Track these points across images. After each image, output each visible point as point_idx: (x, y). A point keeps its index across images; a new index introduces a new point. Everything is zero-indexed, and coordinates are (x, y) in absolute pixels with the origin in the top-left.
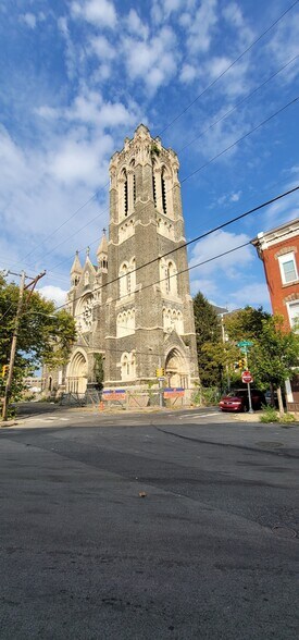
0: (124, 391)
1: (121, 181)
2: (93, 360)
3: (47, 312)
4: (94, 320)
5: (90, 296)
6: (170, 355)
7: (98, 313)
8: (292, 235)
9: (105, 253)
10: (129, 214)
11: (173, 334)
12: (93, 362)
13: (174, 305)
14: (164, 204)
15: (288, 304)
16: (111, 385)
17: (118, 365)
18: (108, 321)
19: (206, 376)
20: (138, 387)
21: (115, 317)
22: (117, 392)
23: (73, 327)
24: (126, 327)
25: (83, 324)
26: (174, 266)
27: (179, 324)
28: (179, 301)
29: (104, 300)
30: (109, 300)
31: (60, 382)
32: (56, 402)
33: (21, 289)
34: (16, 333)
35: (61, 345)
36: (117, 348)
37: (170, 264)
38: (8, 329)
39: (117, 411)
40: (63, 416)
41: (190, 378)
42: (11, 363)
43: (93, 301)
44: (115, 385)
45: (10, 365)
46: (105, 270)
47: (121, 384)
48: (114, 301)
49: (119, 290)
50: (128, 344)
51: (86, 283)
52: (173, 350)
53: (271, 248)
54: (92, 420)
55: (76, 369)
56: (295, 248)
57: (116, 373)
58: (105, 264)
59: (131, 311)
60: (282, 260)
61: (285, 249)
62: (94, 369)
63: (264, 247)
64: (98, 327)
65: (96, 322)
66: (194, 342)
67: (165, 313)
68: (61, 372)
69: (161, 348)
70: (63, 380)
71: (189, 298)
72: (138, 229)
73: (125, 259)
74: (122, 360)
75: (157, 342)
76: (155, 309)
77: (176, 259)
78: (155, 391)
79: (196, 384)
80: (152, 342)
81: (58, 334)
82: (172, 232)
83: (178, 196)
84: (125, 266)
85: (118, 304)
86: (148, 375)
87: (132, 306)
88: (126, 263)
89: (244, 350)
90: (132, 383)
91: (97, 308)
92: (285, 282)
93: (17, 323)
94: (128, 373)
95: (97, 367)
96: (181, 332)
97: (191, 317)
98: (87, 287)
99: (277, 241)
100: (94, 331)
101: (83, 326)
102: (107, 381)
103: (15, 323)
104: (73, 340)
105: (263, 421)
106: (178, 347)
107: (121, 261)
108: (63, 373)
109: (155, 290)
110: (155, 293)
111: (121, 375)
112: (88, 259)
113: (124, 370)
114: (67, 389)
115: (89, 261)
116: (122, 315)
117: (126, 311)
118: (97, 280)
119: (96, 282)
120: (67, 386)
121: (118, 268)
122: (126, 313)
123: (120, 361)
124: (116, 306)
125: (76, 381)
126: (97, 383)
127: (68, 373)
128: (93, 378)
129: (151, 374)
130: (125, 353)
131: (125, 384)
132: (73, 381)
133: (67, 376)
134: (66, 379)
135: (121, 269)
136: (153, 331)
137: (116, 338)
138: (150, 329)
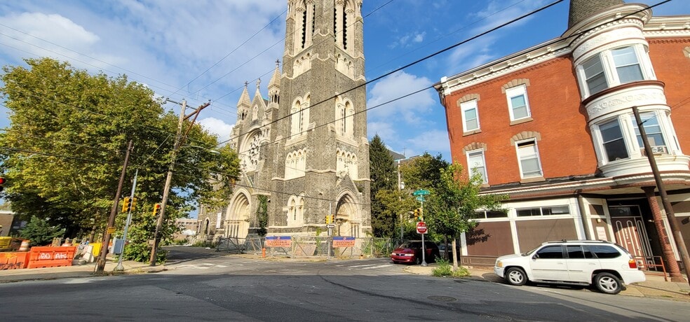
0: (289, 238)
1: (299, 10)
2: (257, 203)
3: (208, 147)
4: (261, 159)
5: (258, 132)
6: (342, 201)
7: (266, 152)
8: (475, 82)
9: (278, 87)
10: (306, 47)
11: (346, 179)
12: (257, 206)
13: (349, 147)
14: (345, 39)
15: (467, 153)
16: (275, 231)
17: (284, 209)
18: (276, 161)
19: (379, 225)
20: (305, 234)
21: (284, 156)
22: (281, 238)
23: (237, 166)
24: (295, 169)
25: (248, 162)
26: (351, 106)
27: (354, 168)
28: (354, 143)
29: (273, 137)
30: (279, 138)
31: (218, 225)
32: (213, 247)
33: (181, 119)
34: (171, 168)
35: (222, 185)
36: (284, 190)
37: (347, 103)
38: (163, 163)
39: (281, 259)
40: (220, 263)
41: (361, 226)
42: (164, 201)
43: (261, 138)
44: (280, 231)
45: (162, 204)
46: (276, 106)
47: (286, 230)
48: (284, 140)
49: (290, 128)
50: (297, 186)
51: (255, 118)
52: (345, 196)
53: (454, 94)
54: (252, 268)
55: (238, 211)
56: (478, 96)
57: (282, 218)
58: (276, 98)
59: (302, 152)
60: (465, 107)
61: (468, 96)
62: (258, 212)
63: (447, 92)
64: (265, 166)
65: (263, 161)
66: (368, 188)
67: (339, 155)
68: (219, 215)
69: (332, 192)
70: (222, 223)
71: (366, 141)
72: (315, 63)
73: (298, 94)
74: (289, 204)
75: (328, 186)
76: (329, 151)
77: (354, 99)
78: (323, 239)
79: (368, 233)
80: (323, 186)
81: (219, 172)
82: (352, 70)
83: (360, 31)
84: (298, 102)
85: (288, 143)
86: (316, 222)
87: (304, 146)
88: (299, 98)
89: (420, 199)
90: (299, 230)
91: (264, 145)
92: (465, 130)
93: (174, 157)
94: (296, 218)
95: (262, 210)
96: (354, 177)
97: (366, 162)
98: (255, 122)
99: (460, 87)
100: (260, 170)
101: (248, 164)
102: (271, 226)
103: (172, 156)
104: (236, 179)
105: (436, 274)
106: (350, 193)
107: (295, 97)
108: (222, 215)
109: (330, 130)
110: (330, 133)
111: (287, 220)
112: (258, 91)
113: (290, 215)
114: (226, 233)
115: (260, 94)
116: (292, 155)
117: (297, 150)
118: (267, 116)
119: (265, 117)
120: (226, 230)
121: (291, 104)
122: (297, 153)
123: (286, 205)
124: (286, 145)
125: (237, 224)
126: (259, 228)
127: (228, 216)
128: (256, 222)
129: (320, 220)
130: (293, 197)
131: (291, 230)
132: (233, 225)
133: (227, 219)
134: (225, 222)
135: (294, 105)
136: (325, 175)
137: (284, 179)
138: (322, 171)
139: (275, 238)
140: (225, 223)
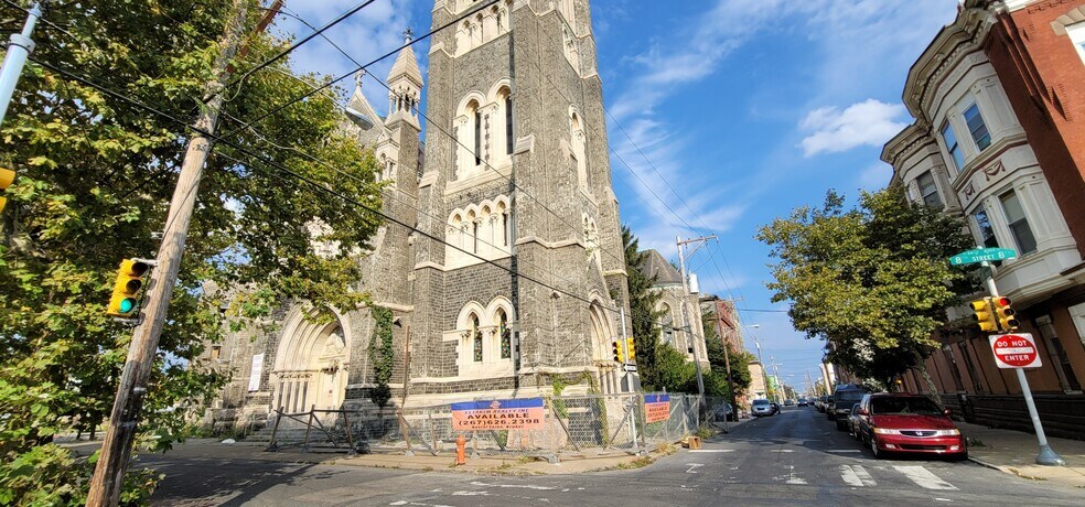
2: (370, 325)
11: (593, 268)
12: (369, 333)
13: (586, 204)
16: (431, 389)
17: (448, 337)
20: (533, 392)
21: (442, 216)
26: (580, 124)
28: (591, 198)
30: (430, 177)
31: (254, 383)
32: (240, 437)
36: (444, 292)
44: (439, 389)
45: (158, 265)
46: (410, 116)
47: (456, 388)
48: (442, 182)
50: (474, 283)
52: (592, 305)
53: (1035, 8)
55: (305, 349)
57: (444, 358)
58: (408, 102)
59: (493, 205)
62: (372, 348)
63: (1015, 3)
64: (387, 243)
66: (624, 290)
68: (260, 357)
70: (265, 378)
71: (613, 195)
72: (523, 14)
73: (474, 87)
74: (464, 322)
77: (583, 111)
78: (571, 403)
82: (575, 56)
84: (474, 104)
85: (453, 188)
86: (550, 363)
87: (497, 191)
88: (474, 95)
94: (479, 356)
95: (379, 342)
97: (618, 237)
100: (377, 252)
102: (420, 376)
106: (600, 299)
107: (463, 93)
108: (266, 359)
109: (567, 154)
110: (567, 161)
111: (458, 362)
112: (358, 91)
113: (466, 349)
114: (275, 403)
115: (362, 97)
116: (464, 213)
117: (477, 203)
118: (390, 134)
119: (387, 138)
120: (276, 394)
121: (455, 107)
122: (478, 209)
123: (453, 326)
124: (446, 193)
125: (302, 380)
126: (374, 386)
127: (282, 359)
128: (367, 371)
129: (559, 358)
130: (473, 306)
131: (471, 386)
132: (294, 381)
133: (278, 367)
134: (272, 376)
135: (463, 108)
136: (563, 252)
137: (445, 269)
138: (554, 245)
139: (479, 404)
140: (273, 379)
